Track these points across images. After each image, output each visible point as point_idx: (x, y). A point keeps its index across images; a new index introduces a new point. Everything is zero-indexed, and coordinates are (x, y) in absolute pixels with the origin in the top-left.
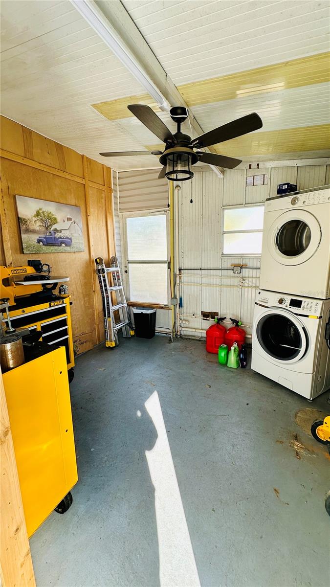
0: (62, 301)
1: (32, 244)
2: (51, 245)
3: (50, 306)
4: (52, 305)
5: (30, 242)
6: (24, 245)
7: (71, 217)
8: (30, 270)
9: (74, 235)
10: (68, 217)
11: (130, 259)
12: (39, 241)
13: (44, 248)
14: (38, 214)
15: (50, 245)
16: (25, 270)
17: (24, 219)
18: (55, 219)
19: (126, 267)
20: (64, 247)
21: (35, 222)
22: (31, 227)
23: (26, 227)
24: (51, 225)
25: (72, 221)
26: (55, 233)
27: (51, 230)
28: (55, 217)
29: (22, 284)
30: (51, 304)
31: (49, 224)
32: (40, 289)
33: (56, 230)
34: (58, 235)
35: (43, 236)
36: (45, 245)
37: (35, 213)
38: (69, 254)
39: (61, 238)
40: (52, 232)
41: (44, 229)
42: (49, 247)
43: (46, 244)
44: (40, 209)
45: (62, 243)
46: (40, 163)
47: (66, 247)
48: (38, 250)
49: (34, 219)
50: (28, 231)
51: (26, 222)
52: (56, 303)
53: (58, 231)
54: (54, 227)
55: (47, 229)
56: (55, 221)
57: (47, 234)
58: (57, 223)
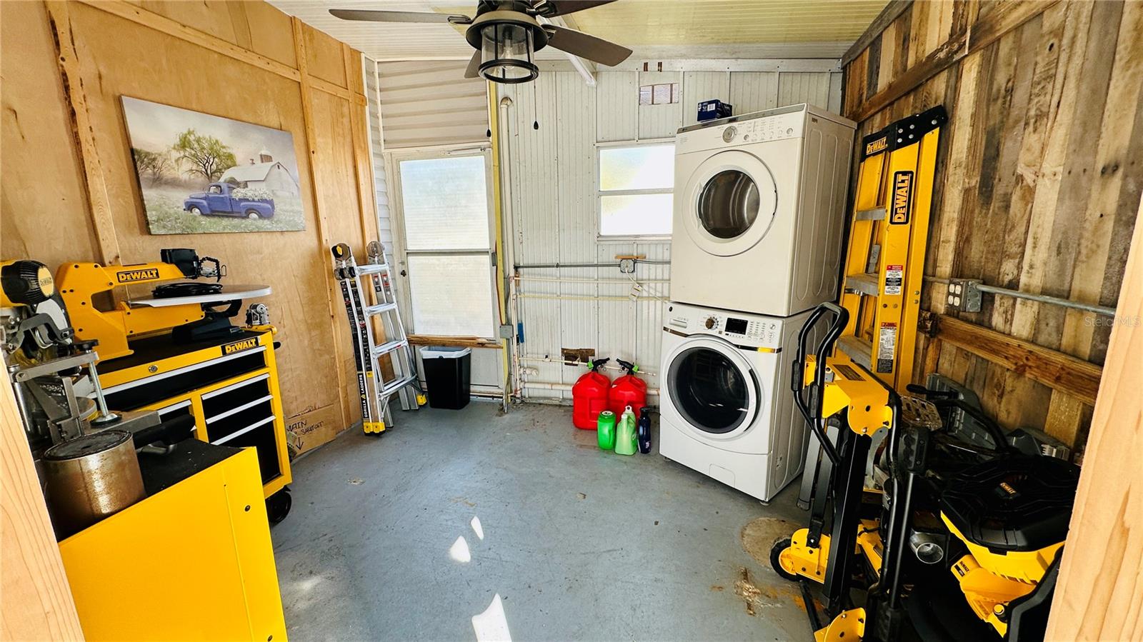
0: (253, 341)
1: (172, 211)
2: (223, 216)
3: (224, 353)
4: (227, 352)
5: (166, 208)
6: (151, 215)
7: (269, 154)
8: (169, 274)
9: (279, 193)
10: (263, 152)
11: (411, 247)
12: (190, 206)
13: (205, 221)
14: (184, 144)
15: (219, 216)
16: (154, 272)
17: (147, 154)
18: (230, 156)
19: (403, 263)
20: (255, 219)
21: (177, 161)
22: (167, 174)
23: (155, 174)
24: (220, 171)
25: (272, 164)
26: (231, 189)
27: (222, 180)
28: (229, 151)
29: (149, 306)
30: (227, 348)
31: (214, 167)
32: (199, 315)
33: (233, 183)
34: (238, 193)
35: (202, 194)
36: (207, 215)
37: (177, 141)
38: (269, 236)
39: (247, 200)
40: (224, 187)
41: (201, 179)
42: (216, 219)
43: (209, 212)
44: (190, 133)
45: (249, 211)
46: (184, 26)
47: (261, 221)
48: (187, 227)
49: (175, 155)
50: (158, 181)
51: (154, 159)
52: (239, 346)
53: (238, 184)
54: (227, 175)
55: (209, 177)
56: (230, 161)
57: (212, 191)
58: (235, 165)
